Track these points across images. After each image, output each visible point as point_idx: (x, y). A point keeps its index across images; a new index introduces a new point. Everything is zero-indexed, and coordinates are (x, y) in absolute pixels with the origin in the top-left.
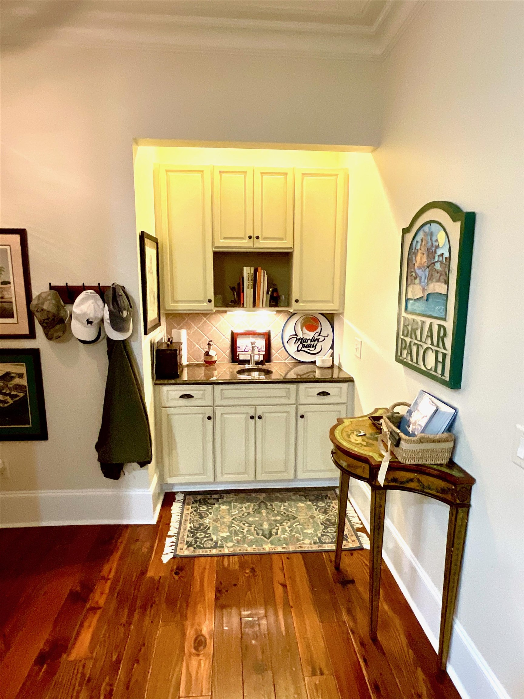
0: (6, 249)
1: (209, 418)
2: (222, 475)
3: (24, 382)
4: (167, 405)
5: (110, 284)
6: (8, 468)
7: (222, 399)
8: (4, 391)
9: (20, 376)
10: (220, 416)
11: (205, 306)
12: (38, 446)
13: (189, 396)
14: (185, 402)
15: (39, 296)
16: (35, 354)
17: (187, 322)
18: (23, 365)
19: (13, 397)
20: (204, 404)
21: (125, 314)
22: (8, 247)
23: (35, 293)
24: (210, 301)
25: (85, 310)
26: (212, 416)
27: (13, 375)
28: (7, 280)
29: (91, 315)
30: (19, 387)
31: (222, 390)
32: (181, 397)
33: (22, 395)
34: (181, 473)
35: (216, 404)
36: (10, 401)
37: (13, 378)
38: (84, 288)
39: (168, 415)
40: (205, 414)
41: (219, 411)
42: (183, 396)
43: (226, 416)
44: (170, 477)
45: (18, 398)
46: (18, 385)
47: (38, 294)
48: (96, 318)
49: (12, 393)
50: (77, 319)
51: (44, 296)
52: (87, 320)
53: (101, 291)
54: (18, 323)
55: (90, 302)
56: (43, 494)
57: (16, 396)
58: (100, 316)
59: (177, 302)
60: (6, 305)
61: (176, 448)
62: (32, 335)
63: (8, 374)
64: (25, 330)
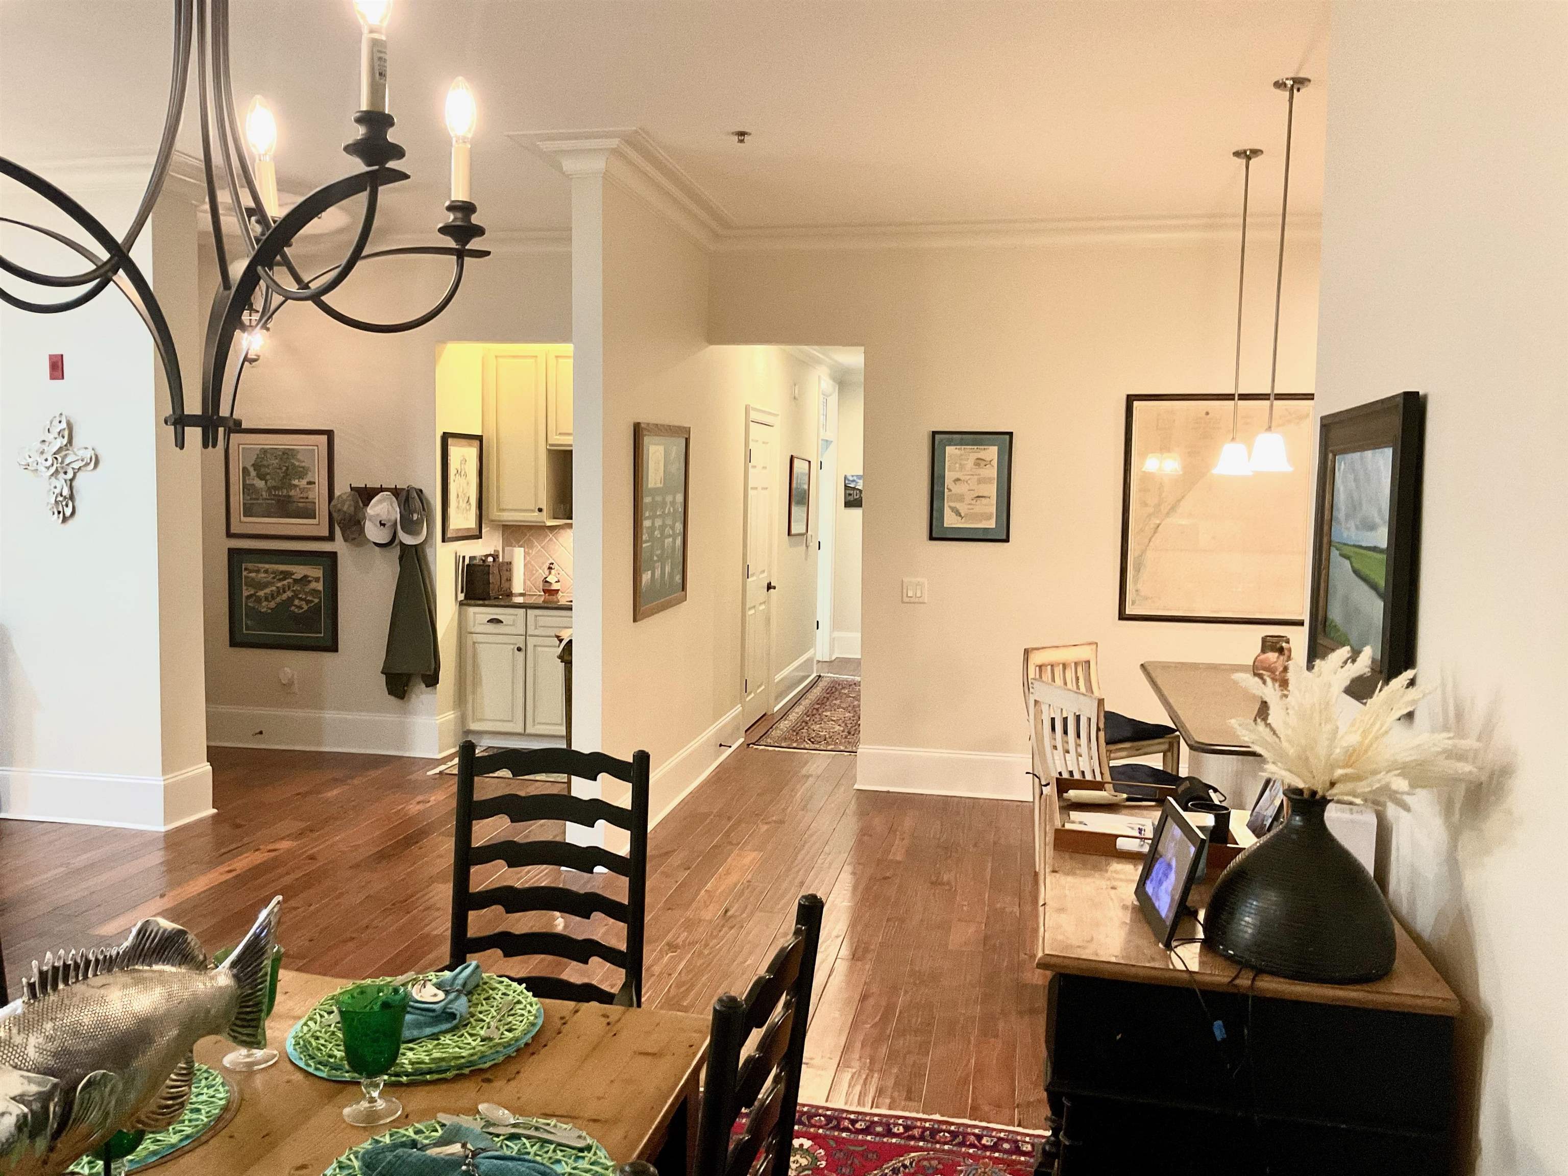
0: (314, 450)
1: (519, 649)
2: (534, 725)
3: (320, 586)
4: (473, 630)
5: (405, 487)
6: (296, 682)
7: (536, 628)
8: (300, 596)
9: (317, 580)
10: (532, 648)
11: (533, 517)
12: (327, 658)
13: (499, 621)
14: (492, 628)
15: (340, 496)
16: (333, 556)
17: (529, 540)
18: (319, 569)
19: (308, 602)
20: (515, 633)
21: (415, 517)
22: (316, 448)
23: (337, 493)
24: (540, 510)
25: (379, 512)
26: (523, 648)
27: (309, 578)
28: (312, 480)
29: (384, 517)
30: (315, 592)
31: (536, 616)
32: (488, 622)
33: (316, 601)
34: (487, 717)
35: (529, 633)
36: (305, 607)
37: (310, 582)
38: (382, 490)
39: (474, 643)
40: (516, 644)
41: (531, 641)
42: (491, 621)
43: (539, 649)
44: (473, 722)
45: (313, 604)
46: (314, 590)
47: (339, 494)
48: (389, 520)
49: (308, 598)
50: (370, 520)
51: (345, 497)
52: (380, 522)
53: (396, 492)
54: (319, 524)
55: (385, 504)
56: (329, 715)
57: (312, 601)
58: (393, 518)
59: (504, 510)
60: (310, 506)
61: (481, 684)
62: (331, 538)
63: (306, 577)
64: (326, 533)
